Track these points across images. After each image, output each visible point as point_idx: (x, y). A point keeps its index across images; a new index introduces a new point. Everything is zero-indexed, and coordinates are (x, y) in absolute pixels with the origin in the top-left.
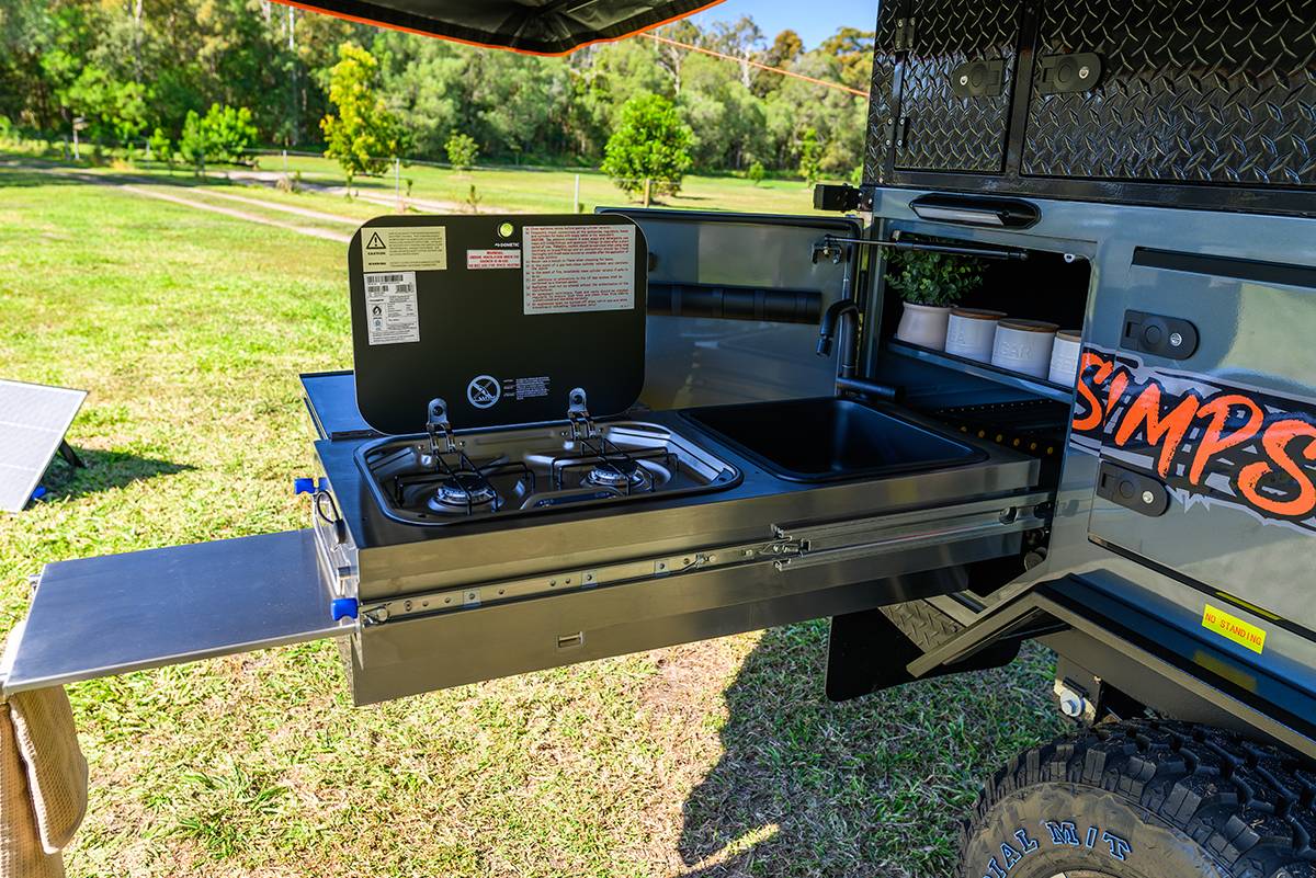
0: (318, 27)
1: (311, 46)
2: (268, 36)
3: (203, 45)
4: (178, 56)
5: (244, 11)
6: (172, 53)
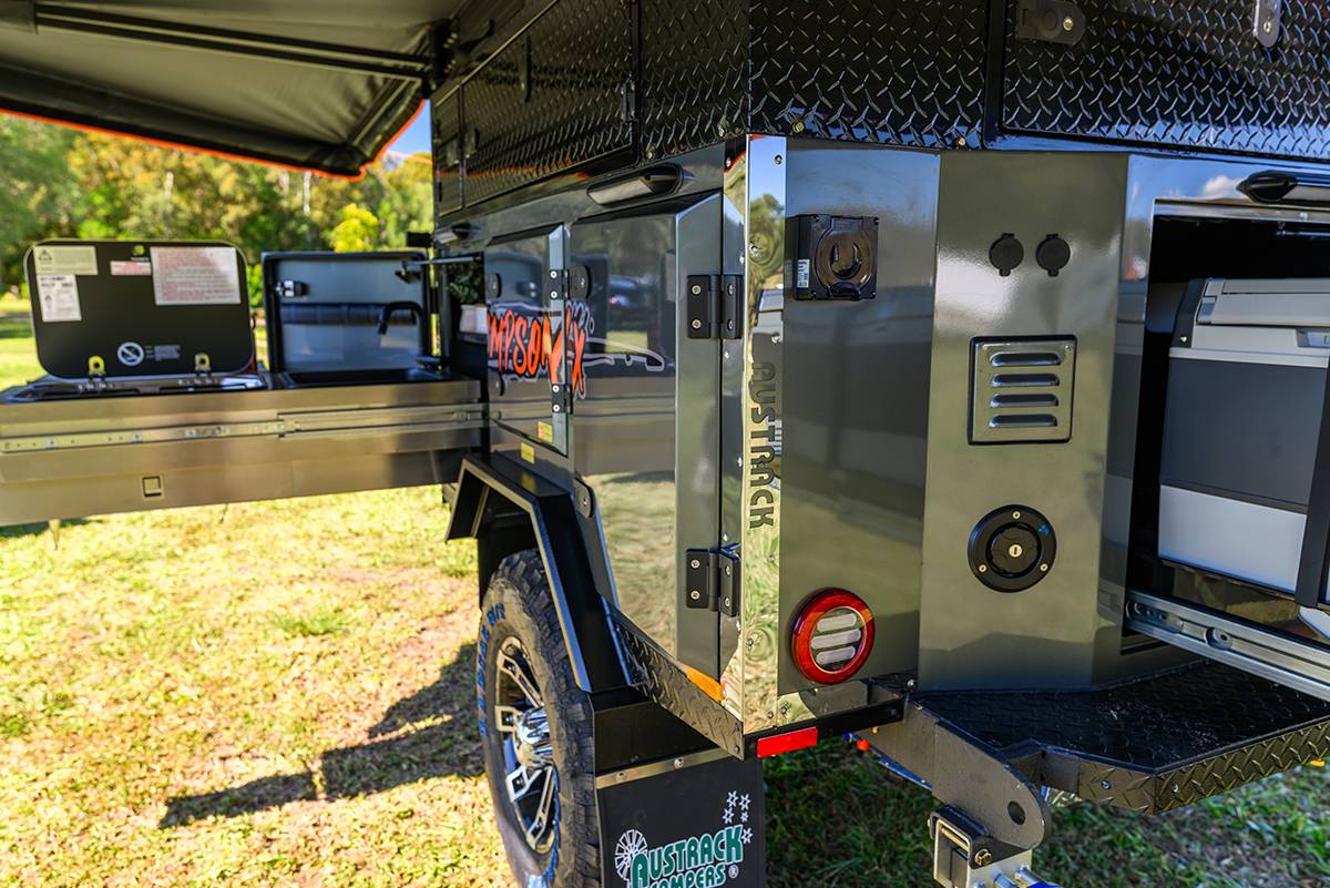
0: (330, 194)
1: (325, 211)
2: (284, 204)
3: (225, 212)
4: (203, 223)
5: (263, 183)
6: (198, 222)
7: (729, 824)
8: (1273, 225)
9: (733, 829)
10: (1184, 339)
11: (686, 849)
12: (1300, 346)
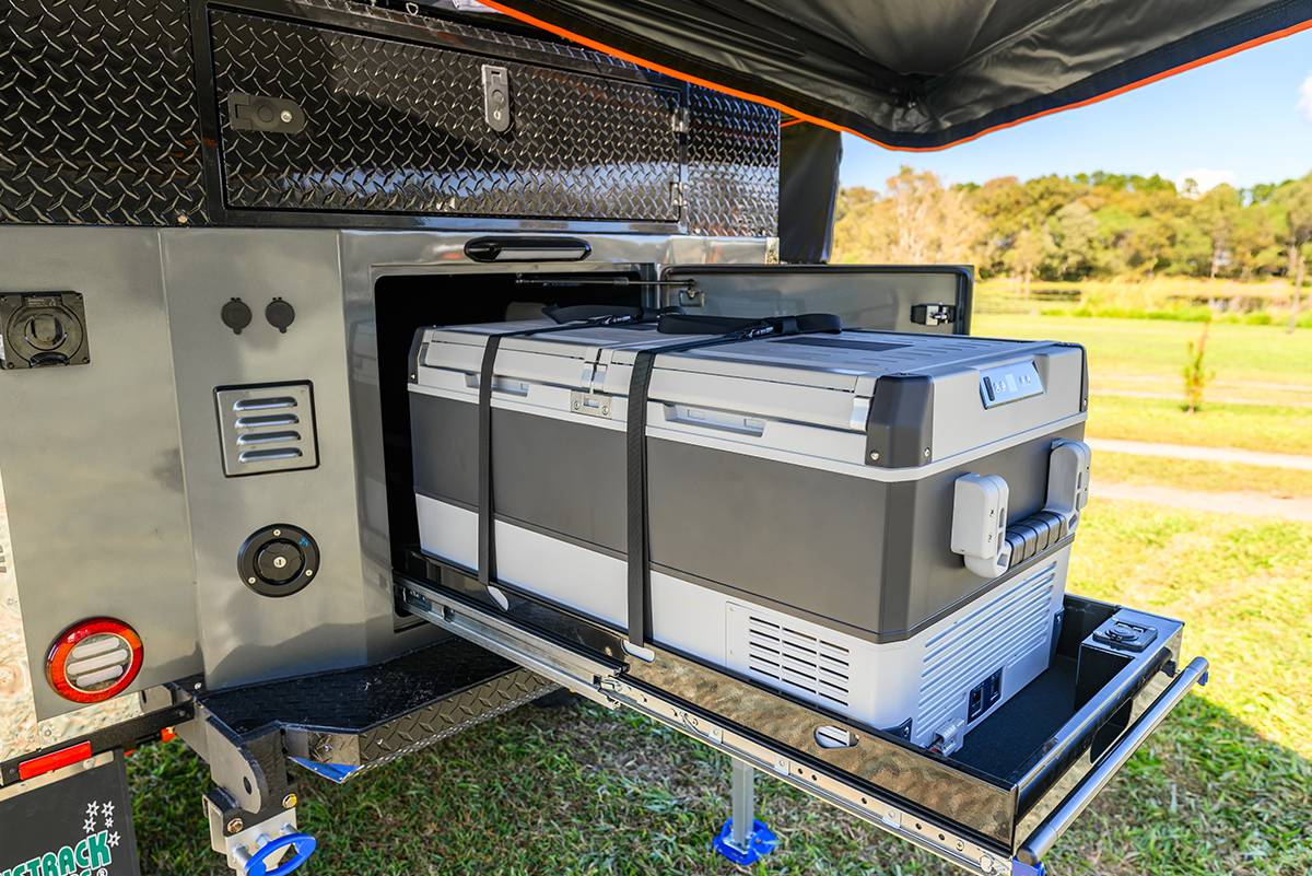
7: (91, 833)
8: (513, 276)
9: (97, 837)
10: (413, 377)
11: (41, 865)
12: (468, 386)
